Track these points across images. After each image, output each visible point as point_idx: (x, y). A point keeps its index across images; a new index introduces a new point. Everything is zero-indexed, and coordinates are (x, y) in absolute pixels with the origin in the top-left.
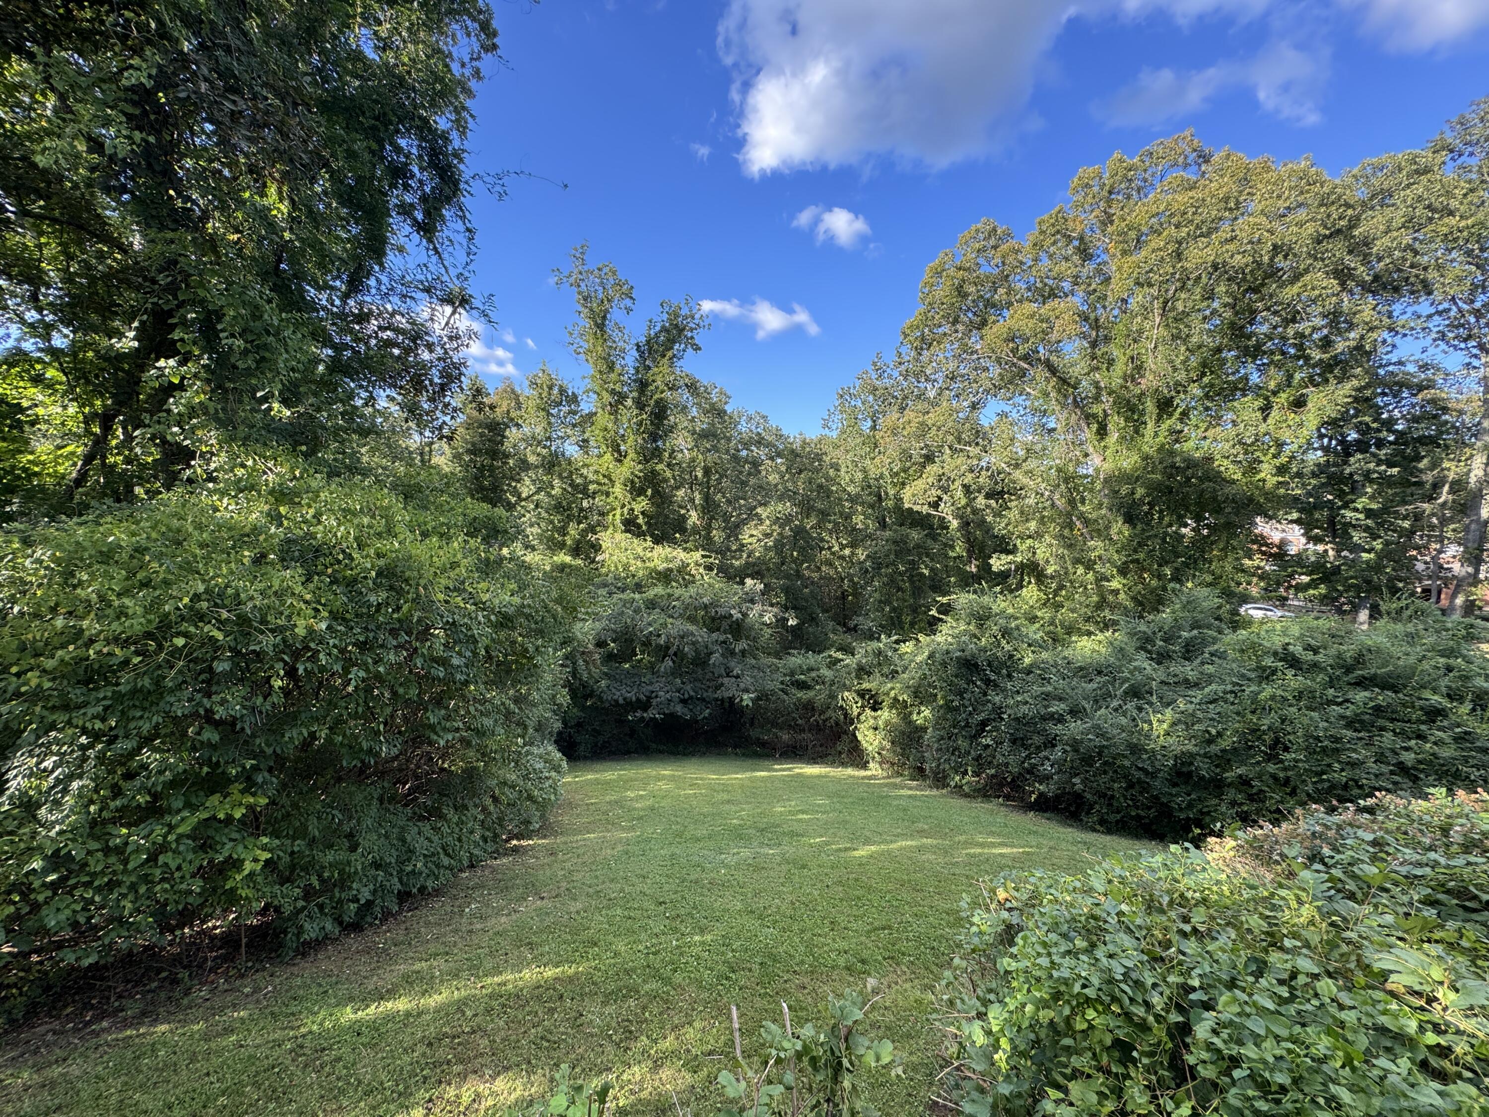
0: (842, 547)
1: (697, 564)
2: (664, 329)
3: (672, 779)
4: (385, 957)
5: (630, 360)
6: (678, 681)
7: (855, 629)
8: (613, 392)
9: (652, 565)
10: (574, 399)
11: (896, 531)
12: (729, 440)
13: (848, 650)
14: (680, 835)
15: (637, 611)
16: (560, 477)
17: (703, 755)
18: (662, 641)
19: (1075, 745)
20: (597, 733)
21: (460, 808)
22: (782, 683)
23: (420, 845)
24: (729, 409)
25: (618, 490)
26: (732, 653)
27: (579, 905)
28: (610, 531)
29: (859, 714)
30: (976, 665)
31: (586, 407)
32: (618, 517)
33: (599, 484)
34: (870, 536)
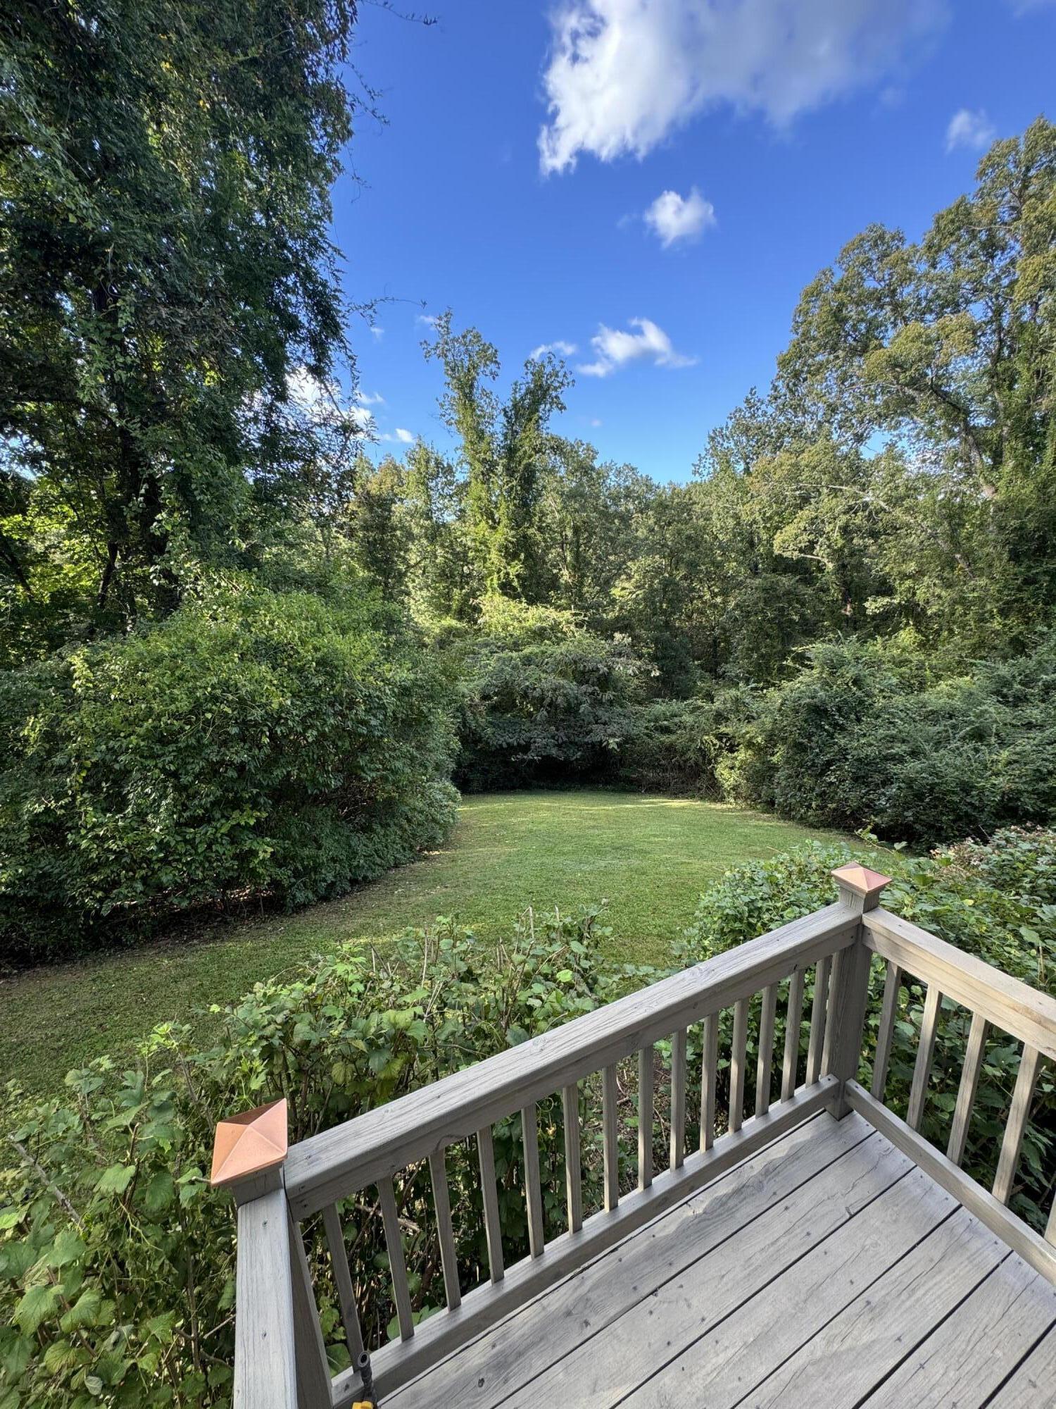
0: (714, 595)
1: (568, 622)
2: (529, 391)
3: (549, 809)
4: (346, 915)
5: (498, 427)
6: (553, 728)
7: (723, 676)
8: (484, 461)
9: (527, 624)
10: (449, 470)
11: (765, 578)
12: (598, 497)
13: (710, 698)
14: (551, 850)
15: (515, 668)
16: (442, 546)
17: (578, 790)
18: (537, 694)
19: (910, 782)
20: (485, 772)
21: (385, 826)
22: (647, 728)
23: (361, 849)
24: (597, 464)
25: (494, 556)
26: (601, 703)
27: (472, 892)
28: (489, 594)
29: (717, 756)
30: (826, 711)
31: (460, 477)
32: (495, 581)
33: (477, 551)
34: (740, 584)
